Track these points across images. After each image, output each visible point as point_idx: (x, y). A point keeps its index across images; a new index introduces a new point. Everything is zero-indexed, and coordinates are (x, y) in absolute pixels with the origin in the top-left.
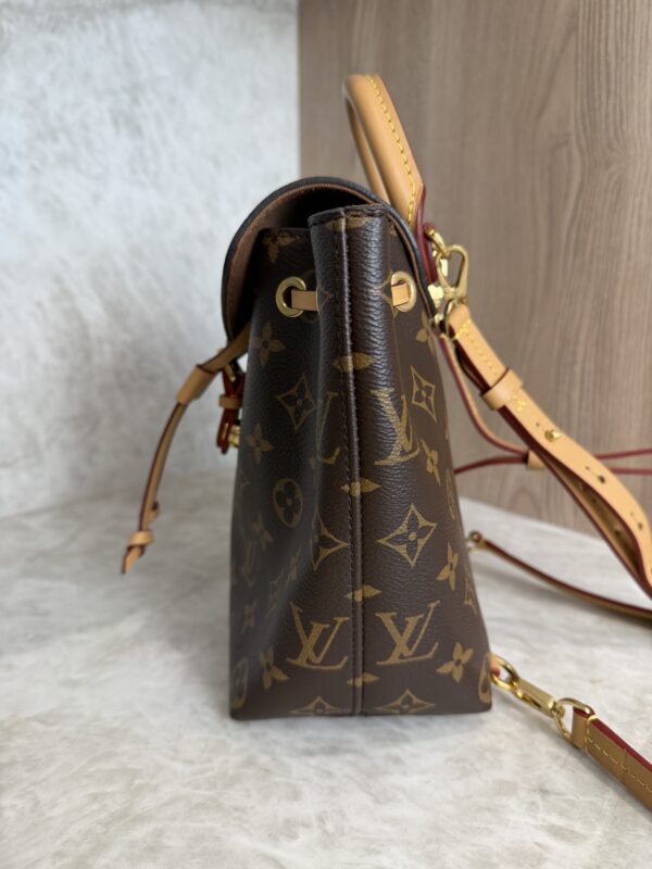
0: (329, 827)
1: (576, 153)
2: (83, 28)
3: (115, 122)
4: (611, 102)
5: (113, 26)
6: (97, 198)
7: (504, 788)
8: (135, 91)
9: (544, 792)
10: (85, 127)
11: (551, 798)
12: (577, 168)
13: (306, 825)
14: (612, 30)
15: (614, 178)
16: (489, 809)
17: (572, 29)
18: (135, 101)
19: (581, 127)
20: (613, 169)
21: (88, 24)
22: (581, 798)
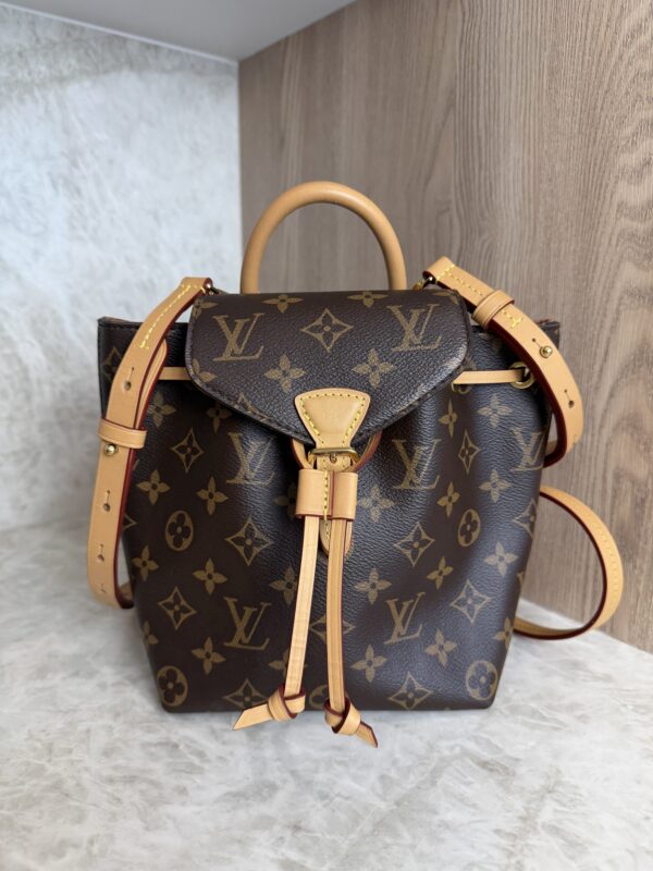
0: (95, 849)
1: (456, 221)
2: (22, 100)
3: (55, 185)
4: (483, 173)
5: (52, 97)
6: (36, 253)
7: (265, 823)
8: (73, 156)
9: (296, 828)
10: (24, 190)
11: (300, 835)
12: (457, 233)
13: (76, 846)
14: (481, 107)
15: (486, 245)
16: (239, 841)
17: (451, 105)
18: (74, 164)
19: (459, 195)
20: (485, 237)
21: (27, 97)
22: (328, 836)
